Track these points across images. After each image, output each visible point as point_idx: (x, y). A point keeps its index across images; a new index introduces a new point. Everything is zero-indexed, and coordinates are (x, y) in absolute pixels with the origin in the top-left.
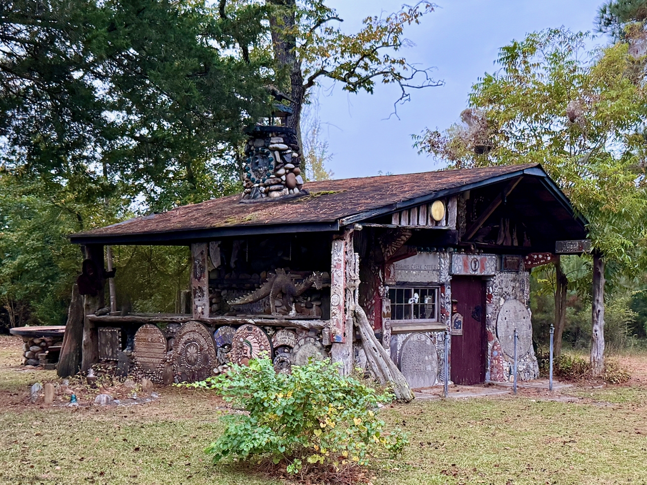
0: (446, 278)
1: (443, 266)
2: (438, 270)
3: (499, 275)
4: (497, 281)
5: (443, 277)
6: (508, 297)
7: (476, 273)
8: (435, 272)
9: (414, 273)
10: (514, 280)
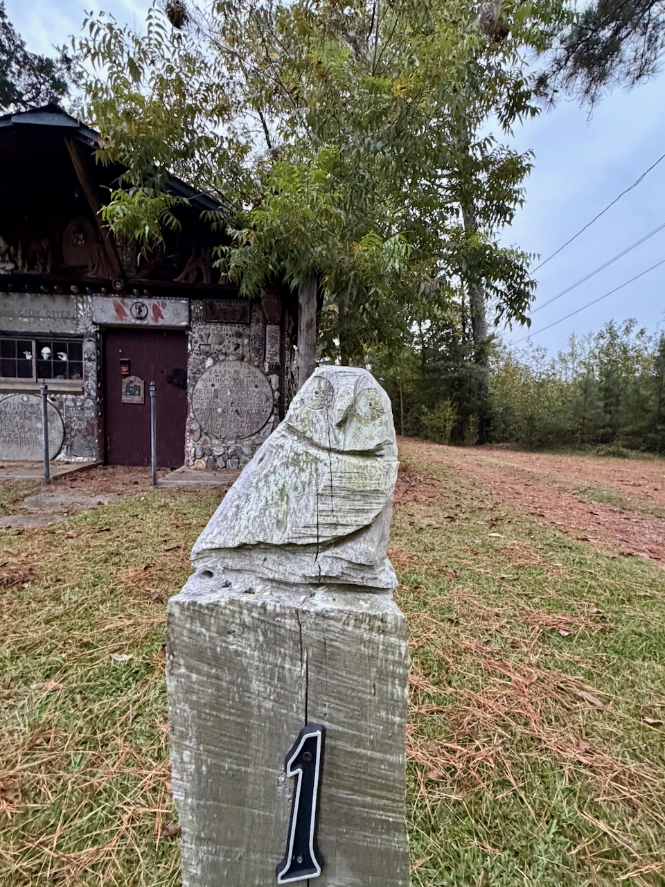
0: (87, 329)
1: (81, 312)
2: (74, 319)
3: (202, 327)
4: (196, 336)
5: (81, 327)
6: (222, 357)
7: (145, 322)
8: (68, 321)
9: (25, 320)
10: (239, 335)
